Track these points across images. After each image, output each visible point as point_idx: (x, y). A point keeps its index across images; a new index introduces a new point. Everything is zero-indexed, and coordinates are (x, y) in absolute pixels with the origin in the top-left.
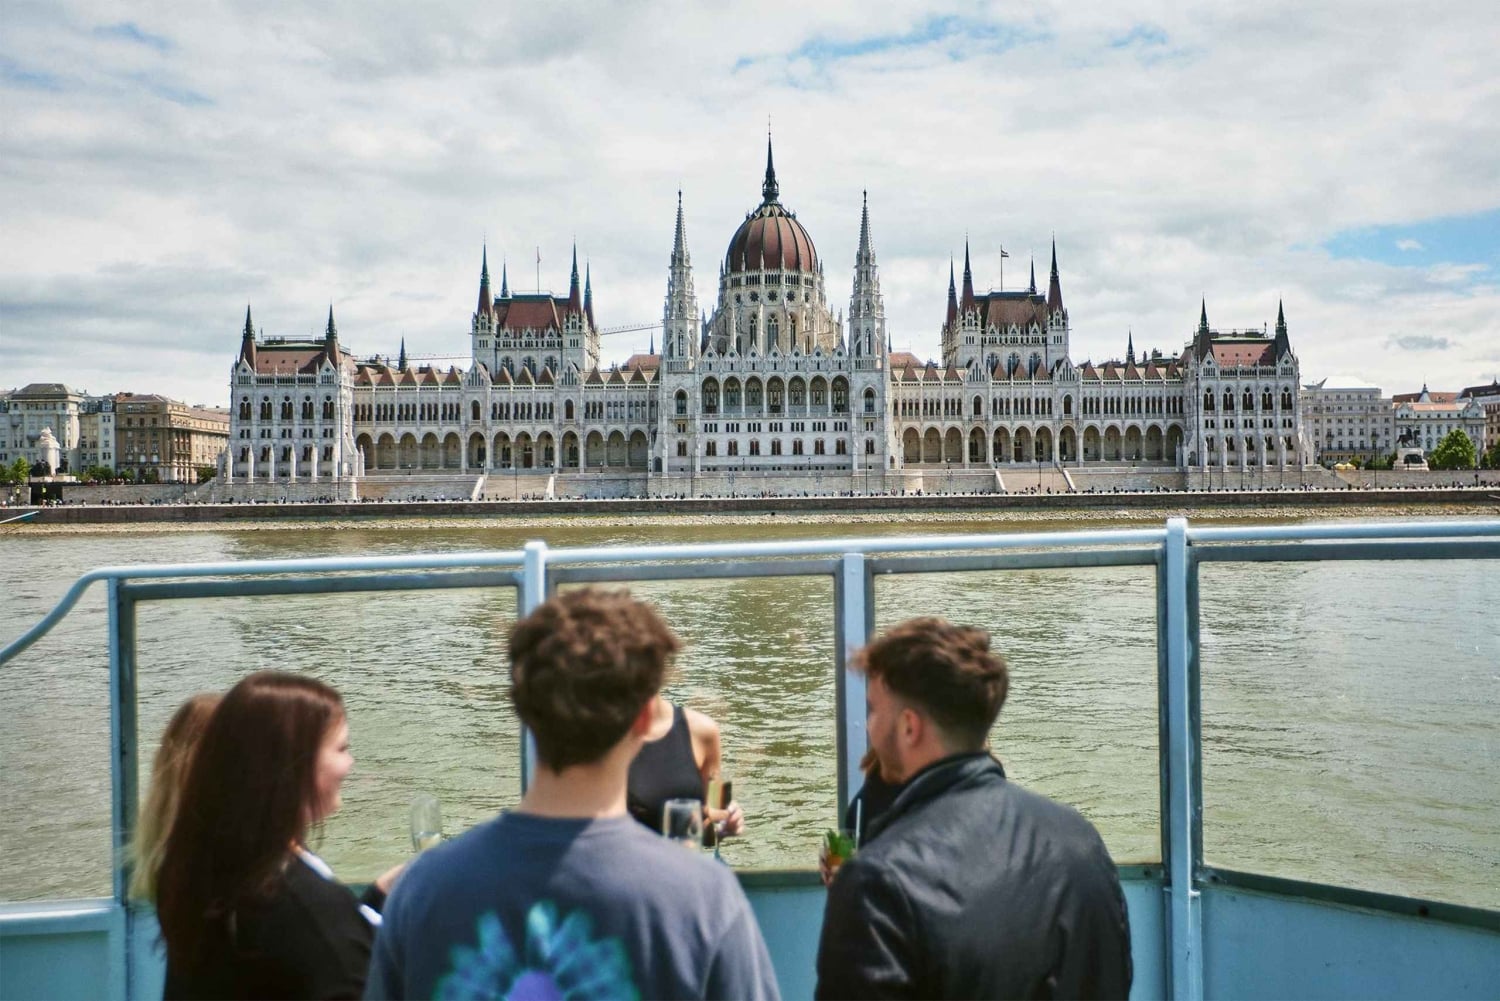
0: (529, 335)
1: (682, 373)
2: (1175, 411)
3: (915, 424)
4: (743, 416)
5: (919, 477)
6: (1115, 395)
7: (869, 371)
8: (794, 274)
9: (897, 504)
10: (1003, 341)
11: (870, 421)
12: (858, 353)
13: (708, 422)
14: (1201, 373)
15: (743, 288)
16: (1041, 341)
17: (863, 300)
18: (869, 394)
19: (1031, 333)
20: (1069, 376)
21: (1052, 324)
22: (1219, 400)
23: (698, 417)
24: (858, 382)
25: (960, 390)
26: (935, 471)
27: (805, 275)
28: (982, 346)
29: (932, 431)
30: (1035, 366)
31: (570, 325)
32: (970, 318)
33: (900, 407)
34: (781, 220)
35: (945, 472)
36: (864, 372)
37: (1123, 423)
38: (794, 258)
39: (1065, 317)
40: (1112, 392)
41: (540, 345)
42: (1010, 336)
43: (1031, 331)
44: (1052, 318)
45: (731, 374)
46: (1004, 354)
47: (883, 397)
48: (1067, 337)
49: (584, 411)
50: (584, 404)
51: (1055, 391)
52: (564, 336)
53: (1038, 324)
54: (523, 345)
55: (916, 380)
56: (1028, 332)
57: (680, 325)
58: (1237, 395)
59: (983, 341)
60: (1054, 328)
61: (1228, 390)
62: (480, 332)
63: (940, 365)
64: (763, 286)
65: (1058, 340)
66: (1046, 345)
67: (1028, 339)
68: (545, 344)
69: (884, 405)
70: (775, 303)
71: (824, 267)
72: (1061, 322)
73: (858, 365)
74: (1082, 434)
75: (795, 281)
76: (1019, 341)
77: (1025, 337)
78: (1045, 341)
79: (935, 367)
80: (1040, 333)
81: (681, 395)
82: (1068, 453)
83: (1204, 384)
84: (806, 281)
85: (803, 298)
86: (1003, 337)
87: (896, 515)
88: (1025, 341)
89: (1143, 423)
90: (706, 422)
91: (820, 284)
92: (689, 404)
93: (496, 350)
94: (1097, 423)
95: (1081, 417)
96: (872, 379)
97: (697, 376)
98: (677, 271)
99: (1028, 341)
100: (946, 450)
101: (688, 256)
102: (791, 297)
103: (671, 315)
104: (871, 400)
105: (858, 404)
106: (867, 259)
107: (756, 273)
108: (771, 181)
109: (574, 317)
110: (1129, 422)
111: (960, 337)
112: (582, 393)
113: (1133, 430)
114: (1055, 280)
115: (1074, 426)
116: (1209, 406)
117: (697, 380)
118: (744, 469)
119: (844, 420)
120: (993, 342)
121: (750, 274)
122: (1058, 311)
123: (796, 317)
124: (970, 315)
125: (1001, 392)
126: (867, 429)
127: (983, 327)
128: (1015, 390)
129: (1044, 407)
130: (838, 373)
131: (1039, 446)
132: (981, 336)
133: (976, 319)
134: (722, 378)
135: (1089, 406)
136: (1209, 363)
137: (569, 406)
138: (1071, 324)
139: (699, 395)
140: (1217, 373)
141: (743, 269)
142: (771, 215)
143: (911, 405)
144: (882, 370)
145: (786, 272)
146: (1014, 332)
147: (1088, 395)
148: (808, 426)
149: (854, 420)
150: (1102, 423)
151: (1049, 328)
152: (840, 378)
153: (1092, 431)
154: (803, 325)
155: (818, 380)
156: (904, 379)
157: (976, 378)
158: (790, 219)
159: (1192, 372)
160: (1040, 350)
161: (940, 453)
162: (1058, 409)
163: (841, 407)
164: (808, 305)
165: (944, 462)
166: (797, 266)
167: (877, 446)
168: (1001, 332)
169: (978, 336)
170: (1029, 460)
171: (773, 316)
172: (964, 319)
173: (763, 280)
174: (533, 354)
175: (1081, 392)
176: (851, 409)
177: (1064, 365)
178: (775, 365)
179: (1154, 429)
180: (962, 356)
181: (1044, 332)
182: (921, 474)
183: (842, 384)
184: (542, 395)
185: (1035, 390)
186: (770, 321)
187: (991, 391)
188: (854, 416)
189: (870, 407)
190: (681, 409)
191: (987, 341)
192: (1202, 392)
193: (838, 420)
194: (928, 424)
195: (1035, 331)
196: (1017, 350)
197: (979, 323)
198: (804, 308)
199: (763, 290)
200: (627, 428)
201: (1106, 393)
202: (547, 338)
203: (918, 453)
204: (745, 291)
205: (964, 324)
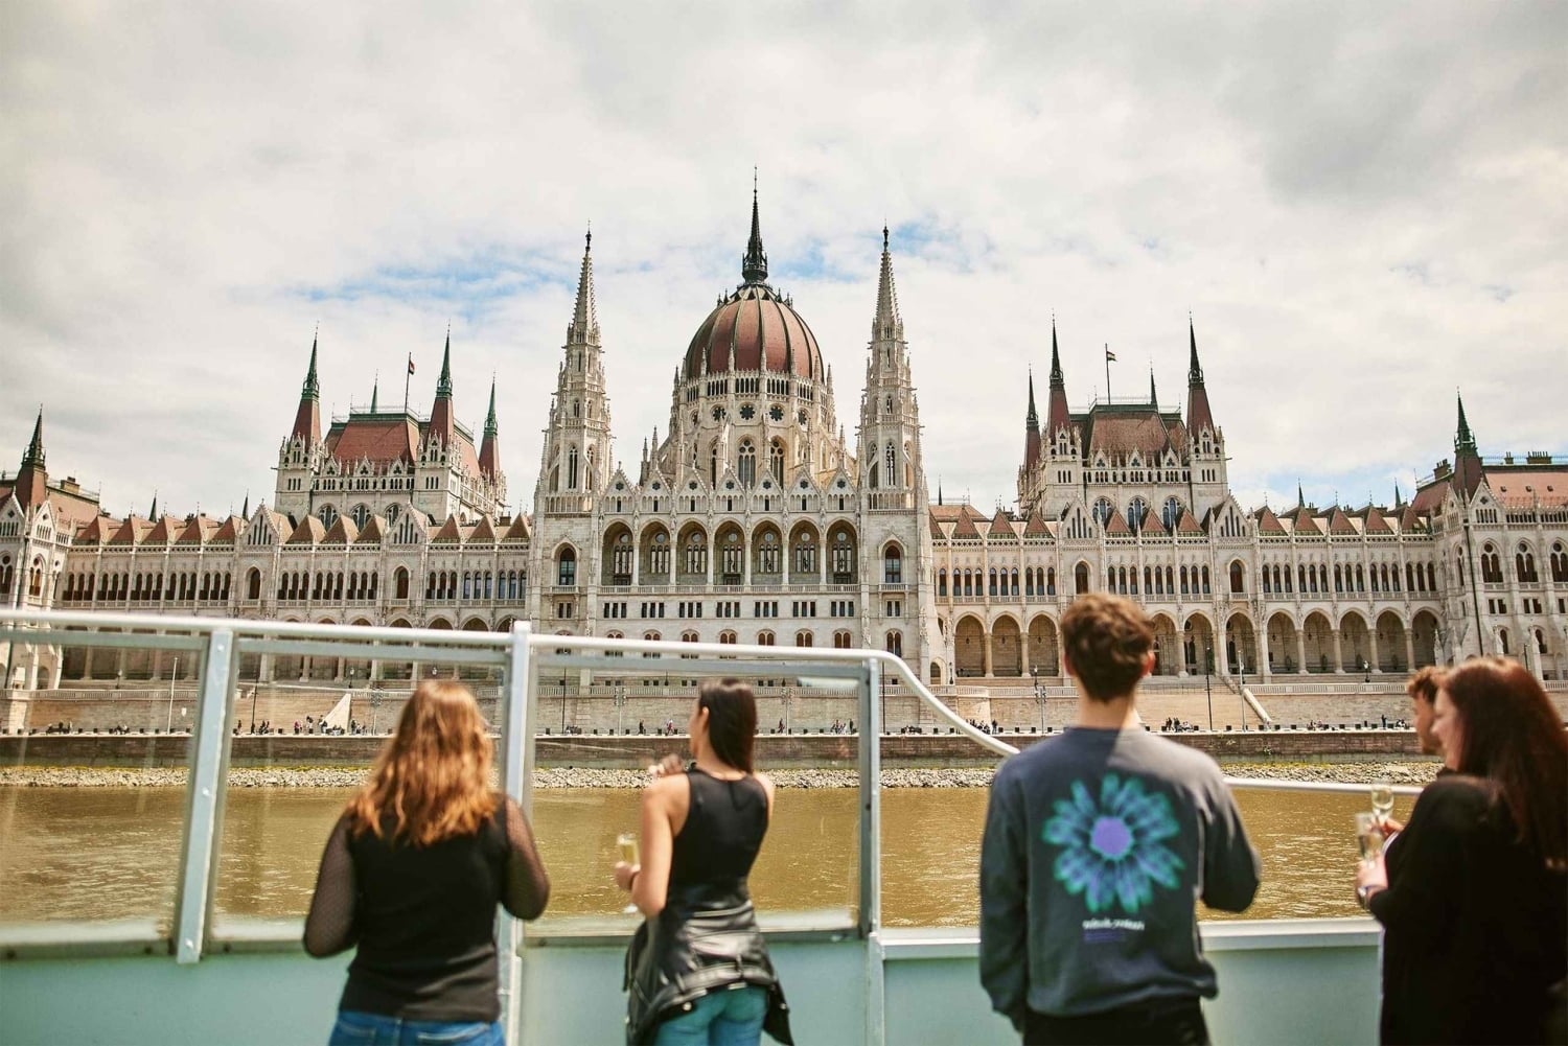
0: (365, 471)
1: (570, 516)
2: (1422, 588)
3: (976, 610)
4: (672, 591)
5: (983, 699)
6: (1317, 560)
7: (890, 513)
8: (781, 378)
9: (937, 749)
10: (1120, 479)
11: (894, 598)
12: (874, 483)
13: (611, 600)
14: (1473, 519)
15: (702, 401)
16: (1181, 477)
17: (882, 396)
18: (893, 552)
19: (1164, 465)
20: (1234, 528)
21: (1197, 451)
22: (1508, 565)
23: (592, 591)
24: (873, 532)
25: (1051, 553)
26: (1012, 690)
27: (800, 381)
28: (1085, 486)
29: (1006, 622)
30: (1175, 518)
31: (428, 455)
32: (1063, 441)
33: (950, 582)
34: (766, 305)
35: (1031, 692)
36: (883, 514)
37: (1334, 609)
38: (783, 355)
39: (1218, 440)
40: (1311, 555)
41: (379, 485)
42: (1129, 469)
43: (1164, 461)
44: (1197, 442)
45: (654, 518)
46: (1123, 500)
47: (918, 558)
48: (1223, 471)
49: (427, 586)
50: (427, 575)
51: (1216, 556)
52: (417, 472)
53: (1176, 453)
54: (354, 485)
55: (977, 536)
56: (1158, 464)
57: (573, 437)
58: (1541, 556)
59: (1087, 478)
60: (1202, 456)
61: (1523, 547)
62: (290, 466)
63: (1017, 513)
64: (731, 396)
65: (1209, 476)
66: (1190, 484)
67: (1159, 475)
68: (388, 485)
69: (919, 570)
70: (750, 422)
71: (833, 375)
72: (1213, 447)
73: (873, 502)
74: (1264, 627)
75: (783, 389)
76: (1146, 477)
77: (1155, 471)
78: (1187, 477)
79: (1010, 516)
80: (1178, 465)
81: (567, 554)
82: (1243, 662)
83: (1479, 537)
84: (803, 391)
85: (796, 415)
86: (1119, 472)
87: (935, 772)
88: (1155, 478)
89: (1370, 609)
90: (607, 599)
91: (825, 400)
92: (579, 569)
93: (312, 493)
94: (1288, 608)
95: (1261, 597)
96: (899, 527)
97: (594, 520)
98: (575, 352)
99: (1159, 479)
100: (1030, 655)
101: (596, 330)
102: (777, 413)
103: (559, 421)
104: (896, 562)
105: (873, 571)
106: (889, 331)
107: (720, 378)
108: (754, 255)
109: (435, 444)
110: (1344, 607)
111: (1049, 473)
112: (424, 557)
113: (1353, 621)
114: (1197, 385)
115: (1250, 613)
116: (1493, 575)
117: (595, 527)
118: (666, 684)
119: (847, 598)
120: (1102, 479)
121: (712, 380)
122: (1205, 430)
123: (785, 444)
124: (1063, 437)
125: (1122, 557)
126: (889, 614)
127: (1085, 455)
128: (1147, 554)
129: (1197, 580)
130: (838, 516)
131: (1190, 649)
132: (1082, 470)
133: (1072, 443)
134: (638, 526)
135: (1275, 579)
136: (1484, 501)
137: (402, 576)
138: (1228, 450)
139: (597, 554)
140: (1502, 519)
141: (703, 372)
142: (751, 297)
143: (968, 578)
144: (915, 512)
145: (768, 376)
146: (1136, 463)
147: (1270, 561)
148: (785, 608)
149: (865, 597)
150: (1298, 609)
151: (1193, 456)
152: (840, 527)
153: (1280, 622)
154: (794, 458)
155: (803, 527)
156: (956, 535)
157: (1078, 531)
158: (781, 306)
159: (1453, 518)
160: (1181, 493)
161: (1020, 659)
162: (1221, 584)
163: (845, 577)
164: (804, 428)
165: (1026, 675)
166: (787, 366)
167: (906, 643)
168: (1114, 465)
169: (1078, 472)
170: (1173, 672)
171: (747, 442)
172: (1053, 443)
173: (732, 386)
174: (367, 501)
175: (1258, 556)
176: (861, 577)
177: (1225, 512)
178: (730, 502)
179: (1389, 620)
180: (1052, 503)
181: (1186, 464)
182: (986, 695)
183: (845, 535)
184: (362, 560)
185: (1182, 554)
186: (742, 450)
187: (1105, 555)
188: (865, 589)
189: (893, 575)
190: (567, 577)
191: (1093, 478)
192: (1478, 552)
193: (838, 598)
194: (998, 611)
195: (1170, 462)
196: (1143, 493)
197: (1079, 450)
198: (799, 432)
199: (732, 403)
200: (493, 615)
201: (1300, 557)
202: (391, 475)
203: (983, 660)
204: (704, 406)
205: (1053, 452)
